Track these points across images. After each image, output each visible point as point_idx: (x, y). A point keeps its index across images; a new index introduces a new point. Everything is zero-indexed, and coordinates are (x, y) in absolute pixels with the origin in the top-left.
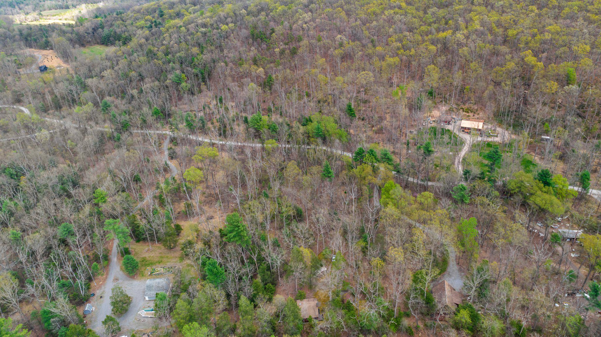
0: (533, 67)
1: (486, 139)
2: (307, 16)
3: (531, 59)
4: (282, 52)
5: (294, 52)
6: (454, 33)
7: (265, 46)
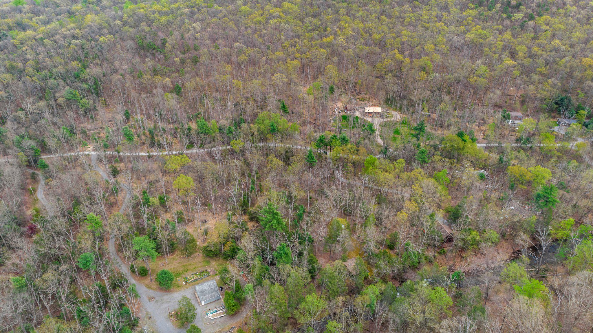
0: (402, 62)
1: (386, 120)
2: (197, 26)
3: (399, 57)
4: (183, 62)
5: (195, 61)
6: (335, 38)
7: (162, 56)
